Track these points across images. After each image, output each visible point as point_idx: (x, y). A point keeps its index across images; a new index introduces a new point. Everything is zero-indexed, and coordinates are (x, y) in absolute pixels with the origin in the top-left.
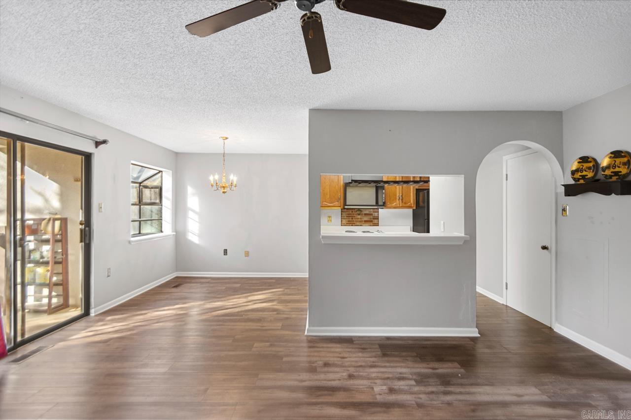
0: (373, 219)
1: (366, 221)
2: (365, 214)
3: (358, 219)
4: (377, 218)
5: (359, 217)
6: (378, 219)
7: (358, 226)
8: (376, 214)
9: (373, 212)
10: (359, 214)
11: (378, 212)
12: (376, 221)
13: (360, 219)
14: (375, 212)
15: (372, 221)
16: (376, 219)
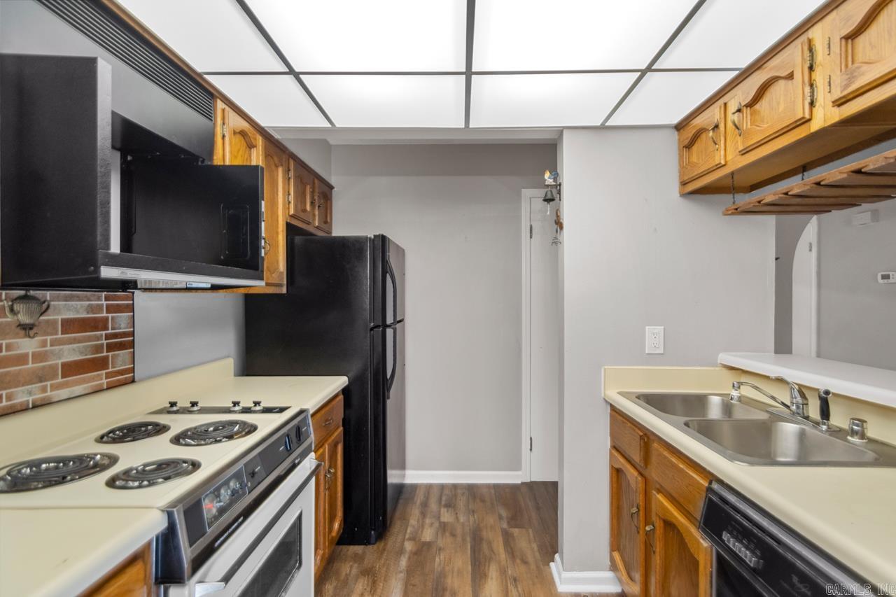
0: (111, 348)
1: (71, 369)
2: (69, 326)
3: (22, 359)
4: (125, 342)
5: (27, 346)
6: (132, 345)
7: (24, 409)
8: (121, 322)
9: (110, 309)
10: (27, 329)
11: (131, 308)
12: (120, 359)
13: (38, 357)
14: (119, 309)
15: (101, 364)
16: (121, 346)
